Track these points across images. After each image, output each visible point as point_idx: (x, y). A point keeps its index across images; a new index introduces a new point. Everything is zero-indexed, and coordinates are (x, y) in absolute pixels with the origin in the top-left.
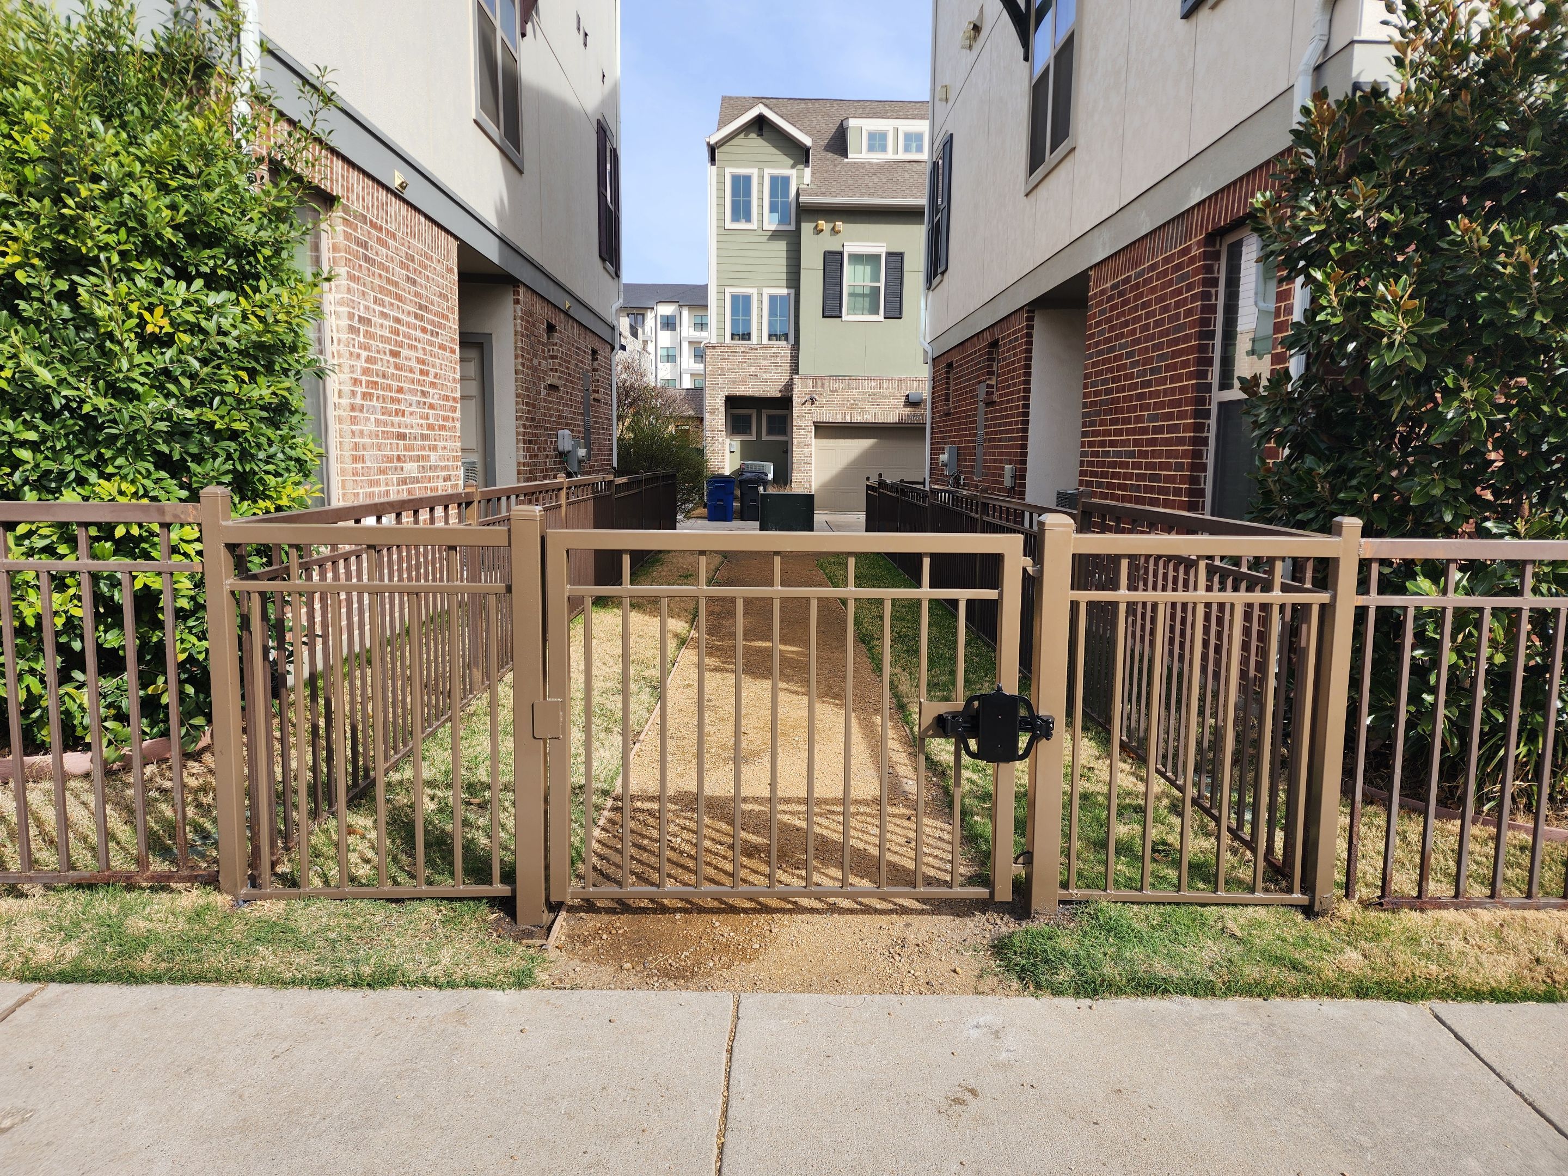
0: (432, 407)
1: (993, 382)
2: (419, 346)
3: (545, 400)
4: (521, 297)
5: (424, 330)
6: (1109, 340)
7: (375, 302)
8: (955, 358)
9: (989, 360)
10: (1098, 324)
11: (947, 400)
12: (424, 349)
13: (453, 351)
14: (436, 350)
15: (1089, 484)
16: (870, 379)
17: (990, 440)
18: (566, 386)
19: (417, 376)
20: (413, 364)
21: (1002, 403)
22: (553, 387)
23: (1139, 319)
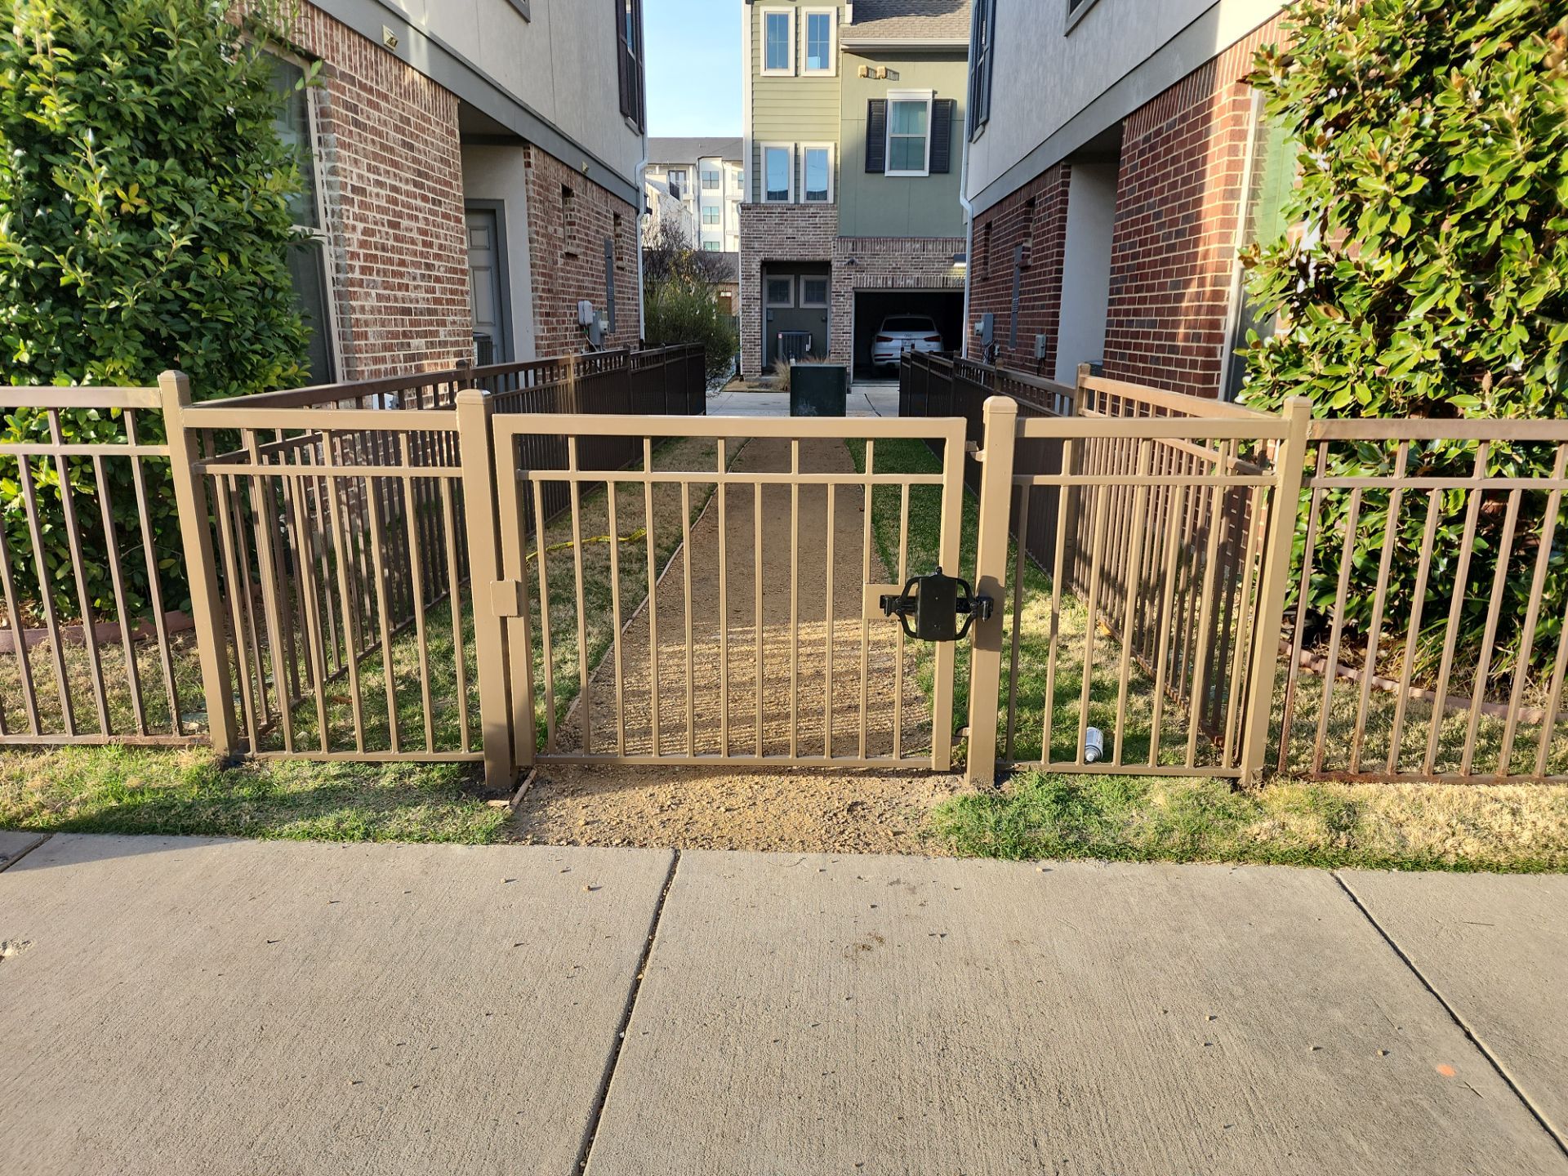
0: (438, 280)
1: (1029, 245)
2: (421, 215)
3: (562, 270)
4: (532, 160)
5: (425, 199)
6: (1138, 199)
7: (369, 170)
8: (994, 218)
9: (1026, 220)
10: (1129, 181)
11: (986, 263)
12: (426, 219)
13: (458, 220)
14: (439, 220)
15: (1113, 355)
16: (913, 240)
17: (1024, 308)
18: (585, 254)
19: (420, 248)
20: (415, 235)
21: (1036, 268)
22: (569, 255)
23: (1166, 176)
